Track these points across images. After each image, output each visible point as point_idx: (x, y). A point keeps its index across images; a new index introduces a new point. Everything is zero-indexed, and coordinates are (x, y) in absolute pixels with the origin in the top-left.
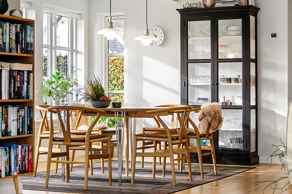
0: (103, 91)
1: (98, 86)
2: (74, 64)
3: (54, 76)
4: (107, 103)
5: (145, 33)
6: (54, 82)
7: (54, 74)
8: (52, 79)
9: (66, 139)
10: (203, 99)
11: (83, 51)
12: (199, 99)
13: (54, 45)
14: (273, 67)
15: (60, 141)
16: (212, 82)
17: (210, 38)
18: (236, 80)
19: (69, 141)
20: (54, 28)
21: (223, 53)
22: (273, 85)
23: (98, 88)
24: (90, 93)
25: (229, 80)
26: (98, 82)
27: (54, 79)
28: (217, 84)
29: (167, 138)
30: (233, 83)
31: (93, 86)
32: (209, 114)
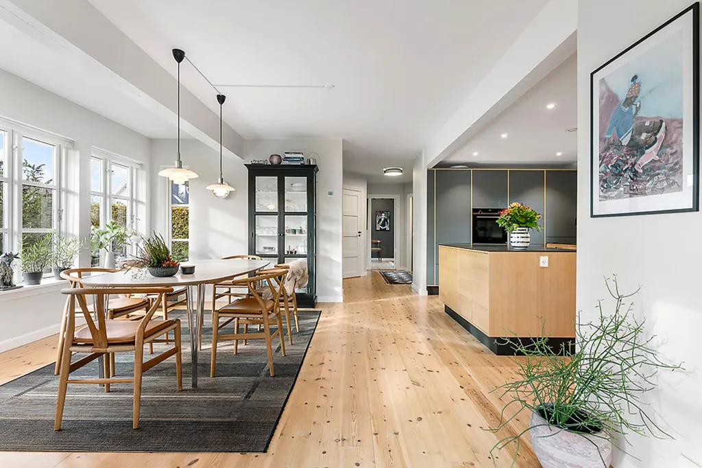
0: (167, 252)
1: (159, 247)
2: (134, 213)
3: (108, 226)
4: (174, 269)
5: (219, 182)
6: (107, 232)
7: (108, 224)
8: (106, 229)
9: (97, 343)
10: (269, 248)
11: (144, 200)
12: (265, 248)
13: (108, 193)
14: (330, 220)
15: (86, 345)
16: (279, 233)
17: (277, 192)
18: (301, 231)
19: (105, 344)
20: (108, 175)
21: (289, 207)
22: (329, 236)
23: (160, 249)
24: (147, 256)
25: (294, 231)
26: (160, 241)
27: (108, 229)
28: (284, 235)
29: (261, 314)
30: (297, 234)
31: (151, 245)
32: (298, 272)
